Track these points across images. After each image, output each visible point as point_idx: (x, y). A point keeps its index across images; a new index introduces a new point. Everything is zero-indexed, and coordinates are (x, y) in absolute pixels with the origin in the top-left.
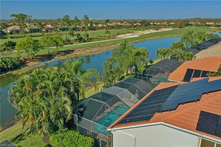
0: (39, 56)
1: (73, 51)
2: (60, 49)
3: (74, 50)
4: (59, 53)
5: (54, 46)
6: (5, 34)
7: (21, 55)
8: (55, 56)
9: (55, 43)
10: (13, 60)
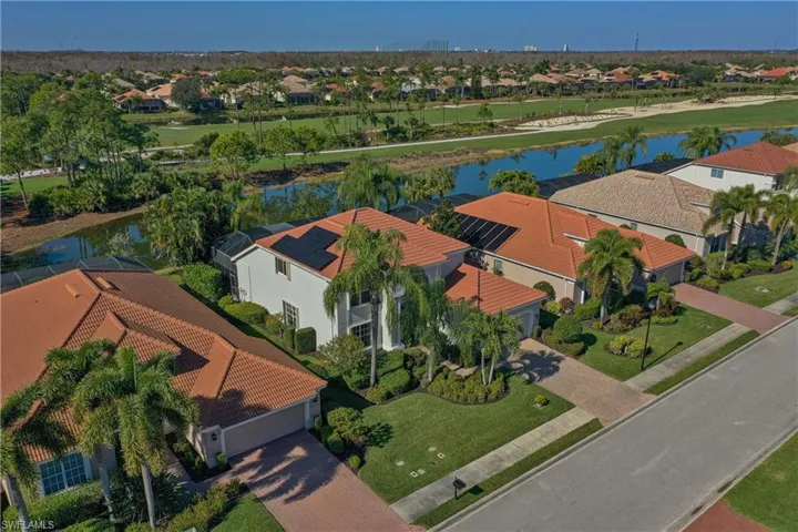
0: (262, 172)
1: (344, 165)
2: (310, 159)
3: (347, 164)
4: (308, 169)
5: (294, 150)
6: (224, 109)
7: (220, 168)
8: (299, 175)
9: (296, 145)
10: (199, 177)
